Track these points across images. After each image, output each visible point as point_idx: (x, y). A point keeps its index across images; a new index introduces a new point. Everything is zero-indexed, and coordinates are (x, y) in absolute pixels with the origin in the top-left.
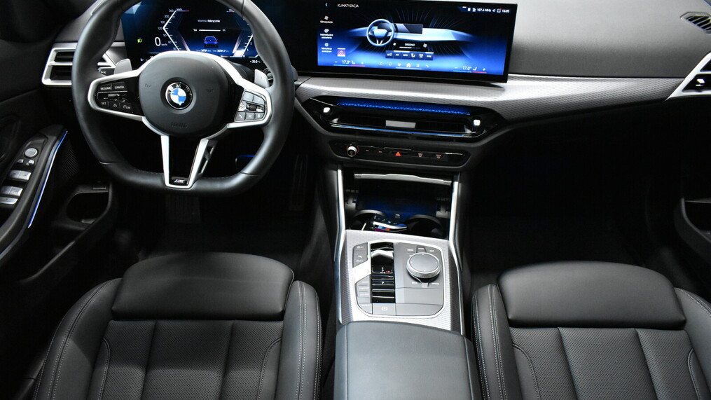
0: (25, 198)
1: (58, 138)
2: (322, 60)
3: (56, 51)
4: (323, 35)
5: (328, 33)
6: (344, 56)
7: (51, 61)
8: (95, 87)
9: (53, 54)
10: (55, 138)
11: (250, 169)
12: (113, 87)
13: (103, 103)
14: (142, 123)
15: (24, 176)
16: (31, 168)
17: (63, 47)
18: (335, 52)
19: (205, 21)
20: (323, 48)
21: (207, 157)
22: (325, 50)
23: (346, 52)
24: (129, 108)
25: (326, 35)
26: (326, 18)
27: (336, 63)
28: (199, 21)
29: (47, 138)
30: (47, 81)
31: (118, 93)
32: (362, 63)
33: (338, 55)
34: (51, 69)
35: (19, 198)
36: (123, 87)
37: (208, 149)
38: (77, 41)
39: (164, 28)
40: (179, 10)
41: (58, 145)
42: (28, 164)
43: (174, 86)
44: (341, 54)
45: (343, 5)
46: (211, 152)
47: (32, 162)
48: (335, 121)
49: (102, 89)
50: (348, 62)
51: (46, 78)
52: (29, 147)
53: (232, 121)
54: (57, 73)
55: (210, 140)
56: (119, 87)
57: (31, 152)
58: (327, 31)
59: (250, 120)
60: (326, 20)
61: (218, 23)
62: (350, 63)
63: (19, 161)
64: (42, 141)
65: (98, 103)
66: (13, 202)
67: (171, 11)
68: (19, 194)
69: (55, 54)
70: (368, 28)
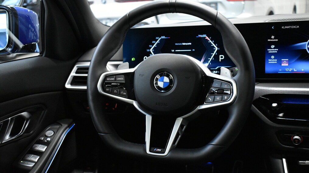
0: (40, 163)
1: (69, 126)
2: (268, 69)
3: (77, 67)
4: (270, 50)
5: (274, 48)
6: (287, 65)
7: (73, 73)
8: (104, 77)
9: (75, 69)
10: (66, 125)
11: (216, 141)
12: (116, 78)
13: (107, 90)
14: (133, 105)
15: (42, 148)
16: (47, 144)
17: (82, 64)
18: (280, 62)
19: (181, 44)
20: (269, 60)
21: (180, 133)
22: (272, 61)
23: (289, 62)
24: (125, 94)
25: (273, 50)
26: (273, 37)
27: (280, 71)
28: (176, 44)
29: (62, 125)
30: (68, 86)
31: (119, 83)
32: (303, 70)
33: (282, 65)
34: (72, 78)
35: (36, 163)
36: (122, 79)
37: (182, 126)
38: (90, 61)
39: (151, 50)
40: (163, 37)
41: (68, 130)
42: (46, 141)
43: (161, 76)
44: (285, 64)
45: (286, 27)
46: (183, 129)
47: (49, 139)
48: (281, 115)
49: (108, 79)
50: (291, 70)
51: (68, 84)
52: (48, 130)
53: (202, 104)
54: (76, 81)
55: (184, 119)
56: (120, 79)
57: (50, 133)
58: (273, 46)
59: (218, 102)
60: (272, 39)
61: (189, 45)
62: (293, 71)
63: (40, 139)
64: (58, 127)
65: (104, 89)
66: (31, 165)
67: (157, 38)
68: (36, 160)
69: (77, 69)
70: (307, 43)
